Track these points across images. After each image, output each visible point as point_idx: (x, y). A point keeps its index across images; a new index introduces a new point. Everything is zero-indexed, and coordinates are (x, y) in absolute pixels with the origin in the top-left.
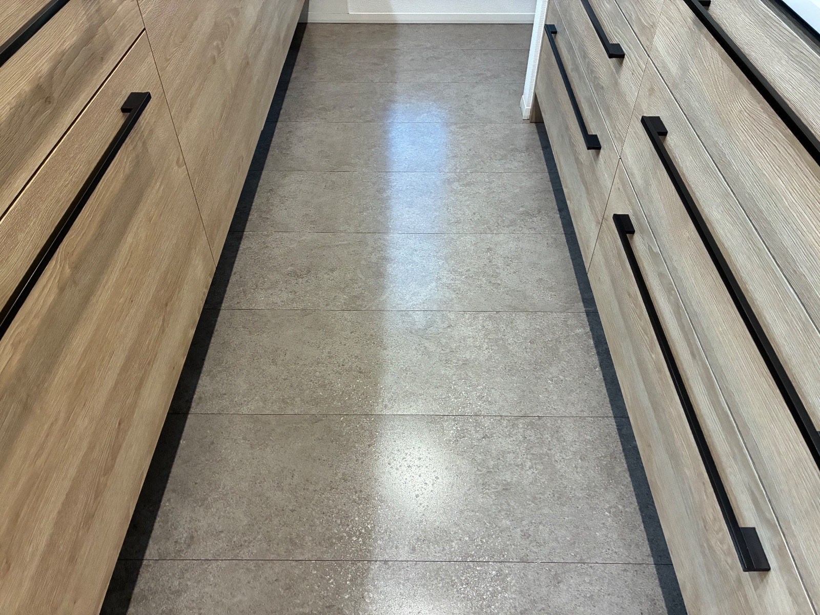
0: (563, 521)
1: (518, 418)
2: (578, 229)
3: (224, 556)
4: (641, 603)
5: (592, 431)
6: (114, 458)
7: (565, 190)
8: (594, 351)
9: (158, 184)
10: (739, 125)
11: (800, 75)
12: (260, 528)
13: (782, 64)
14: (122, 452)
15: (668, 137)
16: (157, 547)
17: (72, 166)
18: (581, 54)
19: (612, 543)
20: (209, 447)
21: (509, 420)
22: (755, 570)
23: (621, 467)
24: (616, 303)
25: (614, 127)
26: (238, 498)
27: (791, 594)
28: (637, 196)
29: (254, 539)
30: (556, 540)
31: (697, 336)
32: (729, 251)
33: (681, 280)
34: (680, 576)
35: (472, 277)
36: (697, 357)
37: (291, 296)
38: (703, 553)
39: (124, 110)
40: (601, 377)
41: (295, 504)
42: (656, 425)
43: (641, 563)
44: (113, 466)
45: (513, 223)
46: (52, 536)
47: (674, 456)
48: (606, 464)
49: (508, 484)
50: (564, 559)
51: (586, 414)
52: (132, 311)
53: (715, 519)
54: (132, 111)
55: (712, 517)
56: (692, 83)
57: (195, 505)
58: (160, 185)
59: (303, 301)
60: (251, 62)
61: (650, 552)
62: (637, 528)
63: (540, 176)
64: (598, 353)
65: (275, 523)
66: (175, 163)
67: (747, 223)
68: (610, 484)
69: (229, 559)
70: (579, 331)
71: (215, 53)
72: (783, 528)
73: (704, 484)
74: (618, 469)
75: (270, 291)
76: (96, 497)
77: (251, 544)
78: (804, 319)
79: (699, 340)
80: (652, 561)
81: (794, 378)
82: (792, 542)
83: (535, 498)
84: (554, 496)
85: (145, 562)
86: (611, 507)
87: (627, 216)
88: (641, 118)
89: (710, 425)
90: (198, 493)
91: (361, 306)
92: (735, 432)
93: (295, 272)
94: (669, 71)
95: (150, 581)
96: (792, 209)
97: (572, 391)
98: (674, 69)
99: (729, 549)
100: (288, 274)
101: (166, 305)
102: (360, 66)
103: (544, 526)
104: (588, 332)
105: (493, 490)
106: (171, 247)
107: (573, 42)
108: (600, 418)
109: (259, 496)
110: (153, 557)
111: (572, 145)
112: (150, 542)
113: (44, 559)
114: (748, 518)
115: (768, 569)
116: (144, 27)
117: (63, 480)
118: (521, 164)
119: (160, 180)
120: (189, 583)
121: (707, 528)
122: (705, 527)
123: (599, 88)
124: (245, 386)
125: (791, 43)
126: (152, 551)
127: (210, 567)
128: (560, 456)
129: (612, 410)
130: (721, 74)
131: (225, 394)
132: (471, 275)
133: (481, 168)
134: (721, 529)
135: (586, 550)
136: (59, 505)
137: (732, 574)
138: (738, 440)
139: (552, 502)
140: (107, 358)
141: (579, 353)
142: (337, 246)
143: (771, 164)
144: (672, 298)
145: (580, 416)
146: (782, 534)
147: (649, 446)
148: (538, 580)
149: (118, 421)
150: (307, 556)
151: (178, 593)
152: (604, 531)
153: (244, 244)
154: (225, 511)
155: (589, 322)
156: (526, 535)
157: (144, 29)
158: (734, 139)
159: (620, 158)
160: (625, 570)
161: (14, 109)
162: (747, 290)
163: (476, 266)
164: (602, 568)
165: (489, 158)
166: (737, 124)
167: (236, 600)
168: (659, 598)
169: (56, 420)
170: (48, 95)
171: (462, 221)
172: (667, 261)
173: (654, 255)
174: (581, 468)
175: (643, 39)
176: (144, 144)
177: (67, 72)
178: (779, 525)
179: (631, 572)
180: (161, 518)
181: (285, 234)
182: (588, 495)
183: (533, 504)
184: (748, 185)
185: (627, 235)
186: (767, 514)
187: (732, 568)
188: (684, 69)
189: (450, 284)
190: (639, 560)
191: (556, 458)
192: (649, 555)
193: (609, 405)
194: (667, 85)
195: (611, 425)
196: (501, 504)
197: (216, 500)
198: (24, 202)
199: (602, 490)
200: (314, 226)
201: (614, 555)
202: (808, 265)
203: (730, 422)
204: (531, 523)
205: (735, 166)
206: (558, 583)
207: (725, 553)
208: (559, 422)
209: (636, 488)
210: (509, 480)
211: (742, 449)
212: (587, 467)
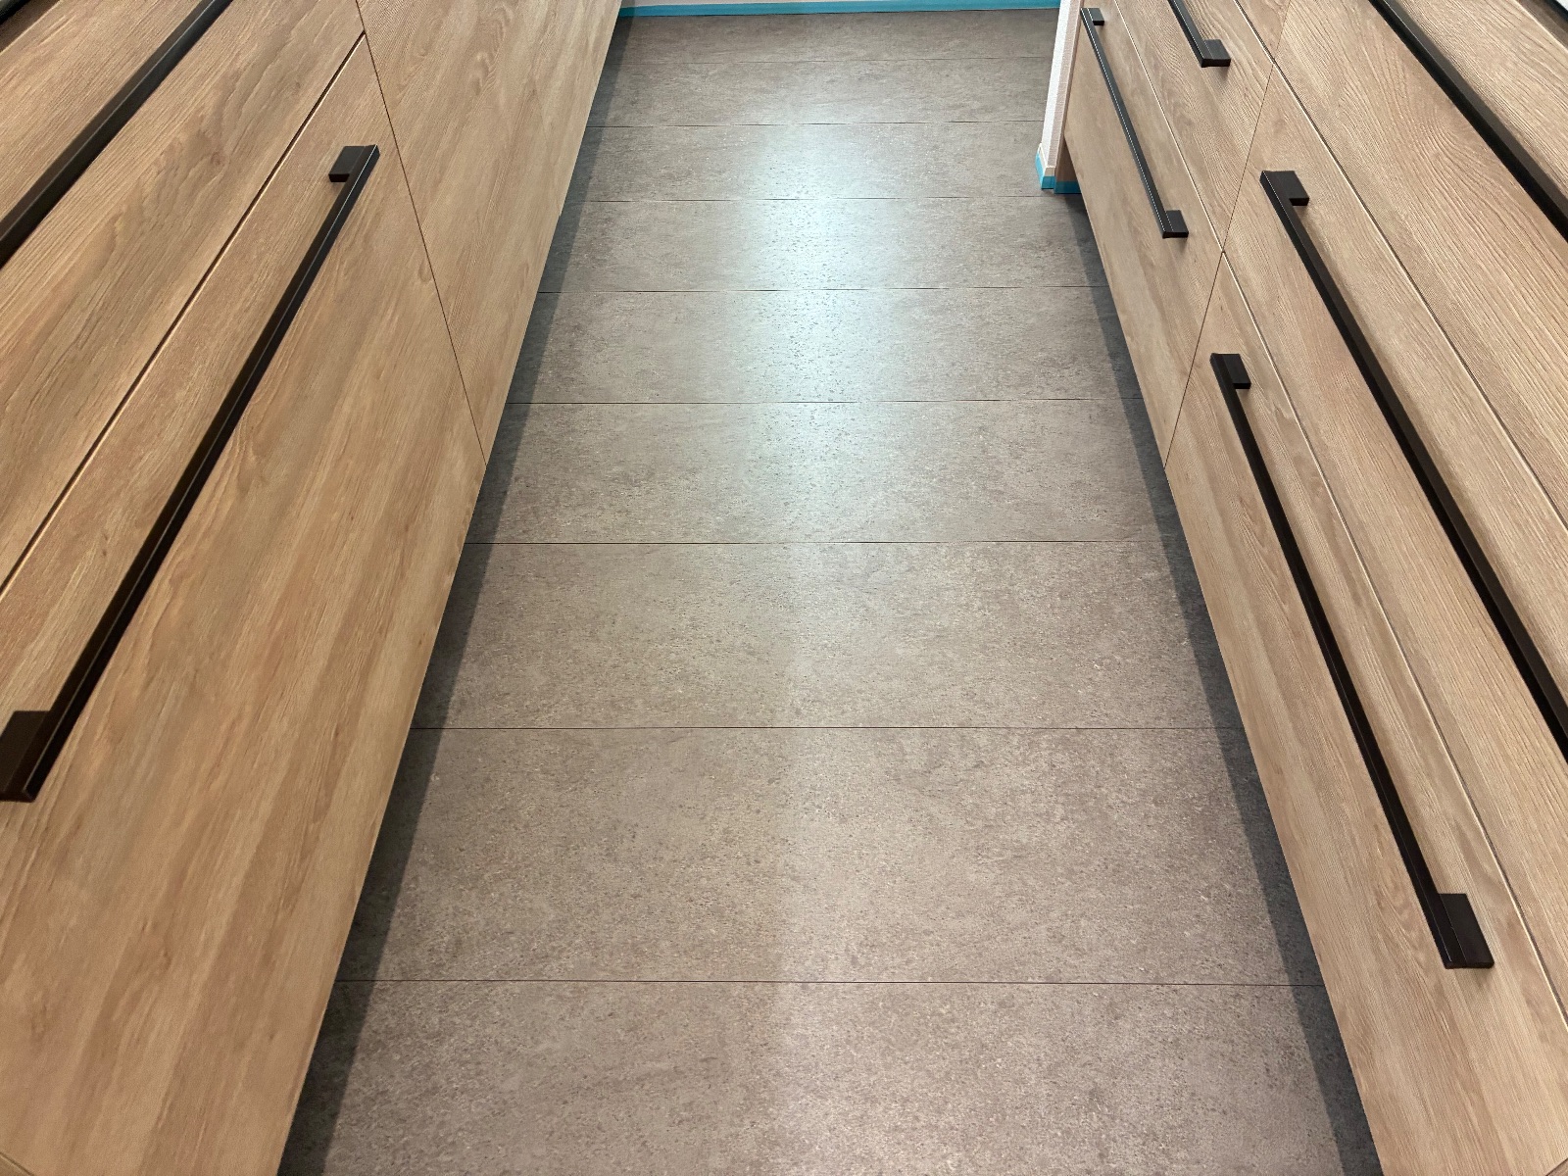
0: (1124, 912)
1: (1040, 730)
2: (1146, 386)
3: (517, 974)
4: (1266, 1052)
5: (1175, 754)
6: (329, 794)
7: (1122, 318)
8: (1178, 610)
9: (390, 311)
10: (1435, 180)
11: (1537, 85)
12: (579, 927)
13: (1507, 69)
14: (341, 783)
15: (1310, 209)
16: (396, 960)
17: (256, 276)
18: (1149, 63)
19: (1213, 949)
20: (483, 786)
21: (1022, 736)
22: (1465, 966)
23: (1229, 817)
24: (1219, 519)
25: (1211, 193)
26: (537, 874)
27: (1528, 1002)
28: (1254, 318)
29: (569, 945)
30: (1110, 944)
31: (1364, 564)
32: (1420, 407)
33: (1335, 466)
34: (1336, 997)
35: (950, 480)
36: (1364, 602)
37: (621, 519)
38: (1376, 951)
39: (334, 178)
40: (1192, 656)
41: (640, 884)
42: (1290, 733)
43: (1266, 983)
44: (328, 806)
45: (1025, 380)
46: (236, 915)
47: (1322, 784)
48: (1202, 812)
49: (1023, 847)
50: (1125, 977)
51: (1163, 723)
52: (352, 536)
53: (1396, 887)
54: (350, 178)
55: (1390, 885)
56: (1351, 107)
57: (462, 887)
58: (393, 315)
59: (641, 527)
60: (539, 90)
61: (1281, 964)
62: (1259, 923)
63: (1075, 292)
64: (1187, 615)
65: (605, 917)
66: (416, 273)
67: (1451, 355)
68: (1210, 846)
69: (525, 978)
70: (1151, 575)
71: (479, 74)
72: (1514, 888)
73: (1376, 827)
74: (1223, 821)
75: (582, 511)
76: (303, 859)
77: (565, 954)
78: (1547, 517)
79: (1368, 573)
80: (1287, 980)
81: (1531, 622)
82: (1529, 911)
83: (1071, 872)
84: (1107, 868)
85: (378, 985)
86: (1210, 887)
87: (1238, 357)
88: (1259, 174)
89: (1386, 721)
90: (466, 867)
91: (747, 534)
92: (1430, 729)
93: (626, 477)
94: (1311, 89)
95: (388, 1015)
96: (1527, 324)
97: (1138, 683)
98: (1319, 82)
99: (1422, 938)
100: (613, 480)
101: (407, 528)
102: (734, 96)
103: (1090, 919)
104: (1167, 577)
105: (995, 859)
106: (413, 425)
107: (1135, 42)
108: (1190, 731)
109: (576, 870)
110: (393, 976)
111: (1135, 232)
112: (386, 950)
113: (222, 956)
114: (1453, 876)
115: (1488, 963)
116: (362, 30)
117: (251, 820)
118: (1039, 272)
119: (393, 304)
120: (457, 1020)
121: (1383, 905)
122: (1379, 904)
123: (1183, 123)
124: (543, 680)
125: (1523, 30)
126: (389, 965)
127: (493, 993)
128: (1118, 798)
129: (1212, 715)
130: (1403, 91)
131: (508, 694)
132: (948, 477)
133: (965, 281)
134: (1407, 904)
135: (1166, 961)
136: (246, 865)
137: (1429, 983)
138: (1436, 741)
139: (1103, 879)
140: (315, 615)
141: (1150, 614)
142: (701, 427)
143: (1491, 248)
144: (1318, 499)
145: (1153, 726)
146: (1512, 899)
147: (1279, 771)
148: (1080, 1013)
149: (335, 727)
150: (664, 974)
151: (438, 1037)
152: (1199, 929)
153: (531, 427)
154: (516, 897)
155: (1168, 557)
156: (1057, 937)
157: (364, 33)
158: (1426, 204)
159: (1224, 252)
160: (1237, 996)
161: (163, 173)
162: (1450, 474)
163: (958, 461)
164: (1195, 993)
165: (979, 262)
166: (1431, 177)
167: (541, 1048)
168: (1300, 1043)
169: (240, 717)
170: (214, 149)
171: (931, 377)
172: (1309, 434)
173: (1285, 424)
174: (1156, 818)
175: (1264, 30)
176: (367, 239)
177: (244, 110)
178: (1508, 885)
179: (1247, 1000)
180: (403, 909)
181: (605, 407)
182: (1169, 867)
183: (1069, 883)
184: (1452, 287)
185: (1237, 391)
186: (1486, 866)
187: (1426, 972)
188: (1338, 83)
189: (910, 493)
190: (1263, 978)
191: (1111, 802)
192: (1280, 969)
193: (1207, 707)
194: (1307, 113)
195: (1211, 742)
196: (1011, 882)
197: (497, 879)
198: (183, 336)
199: (1195, 856)
200: (657, 392)
201: (1216, 969)
202: (1554, 420)
203: (1422, 711)
204: (1067, 915)
205: (1429, 256)
206: (1116, 1018)
207: (1414, 947)
208: (1115, 737)
209: (1258, 851)
210: (1025, 841)
211: (1442, 756)
212: (1167, 817)
